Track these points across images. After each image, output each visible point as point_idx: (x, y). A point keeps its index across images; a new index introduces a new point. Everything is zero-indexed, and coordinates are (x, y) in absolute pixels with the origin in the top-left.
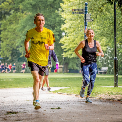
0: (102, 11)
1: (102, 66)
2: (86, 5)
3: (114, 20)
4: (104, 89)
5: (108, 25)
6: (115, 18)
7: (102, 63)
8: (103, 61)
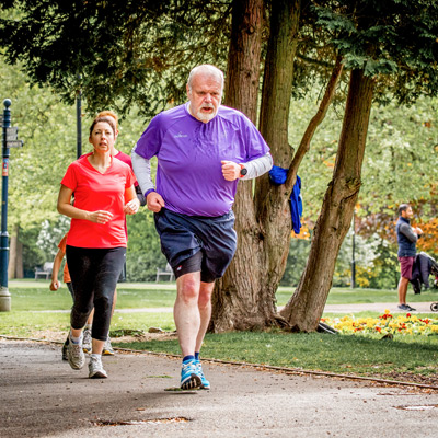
0: (46, 121)
1: (45, 258)
2: (7, 104)
3: (76, 143)
4: (51, 319)
5: (62, 156)
6: (79, 138)
7: (46, 250)
8: (49, 246)
